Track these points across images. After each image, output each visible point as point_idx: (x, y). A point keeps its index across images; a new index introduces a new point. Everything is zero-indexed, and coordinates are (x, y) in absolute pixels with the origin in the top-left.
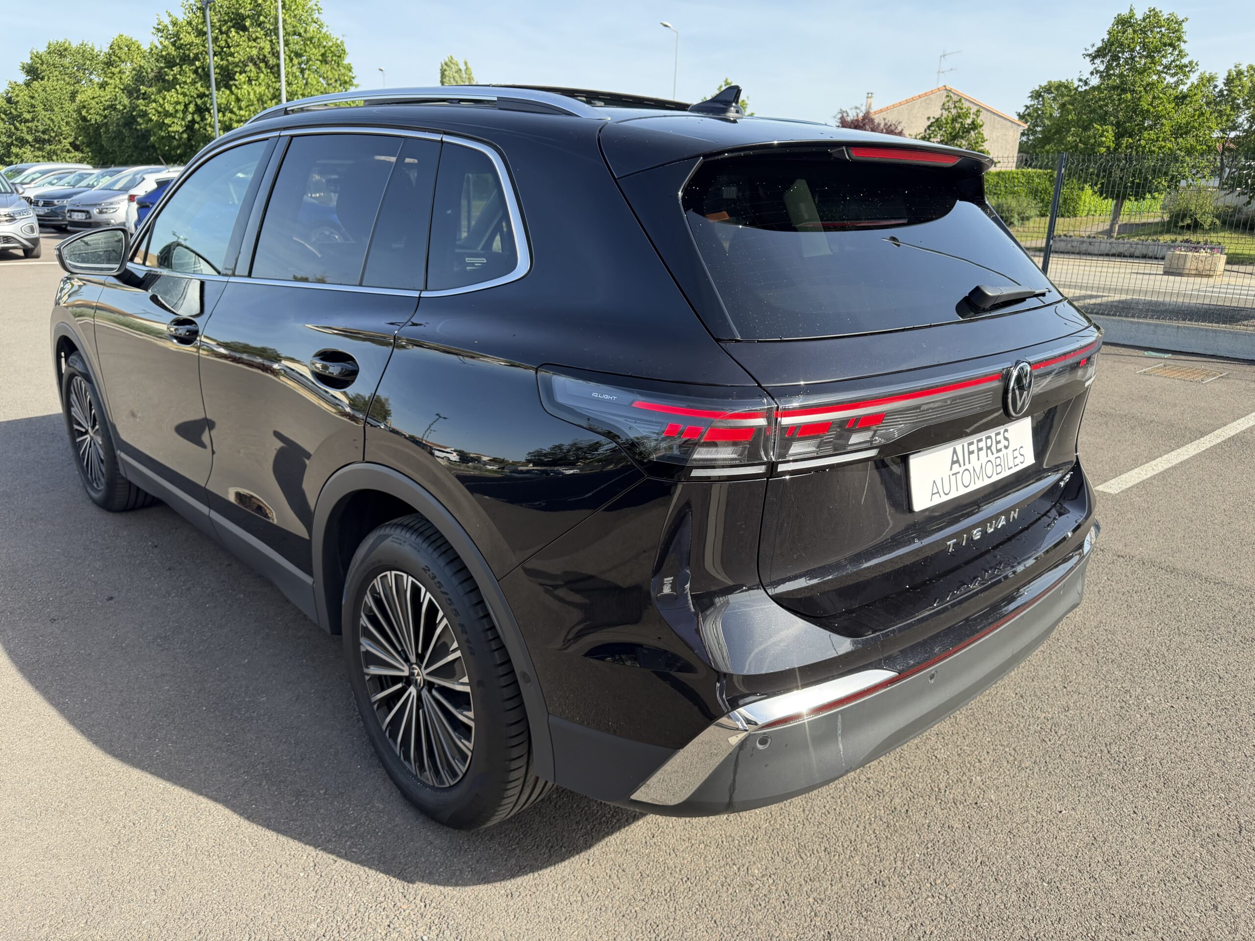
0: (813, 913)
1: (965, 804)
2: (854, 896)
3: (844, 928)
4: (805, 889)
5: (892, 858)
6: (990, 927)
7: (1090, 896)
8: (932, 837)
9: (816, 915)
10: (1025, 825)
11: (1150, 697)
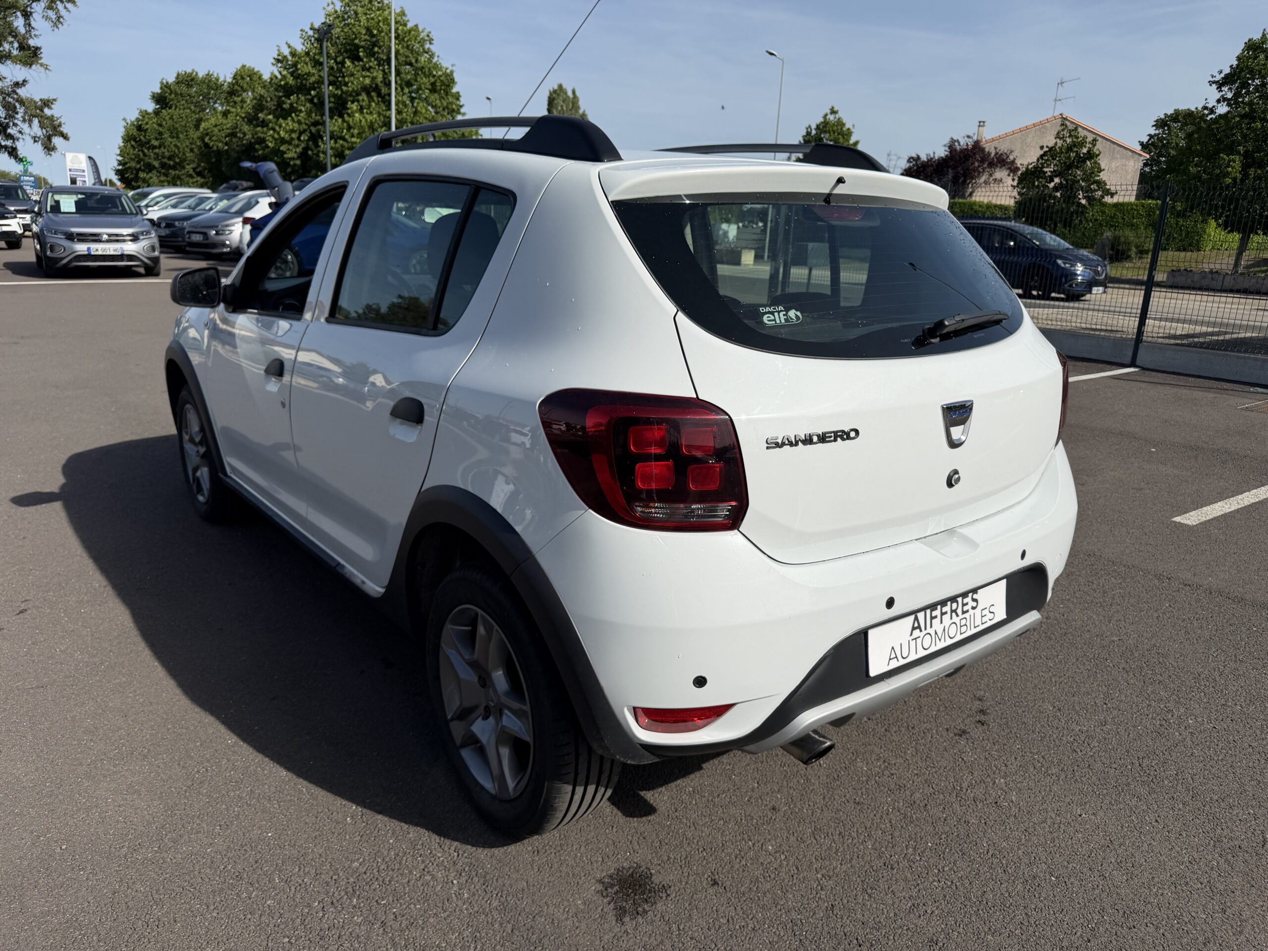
0: (819, 887)
1: (985, 802)
2: (862, 876)
3: (848, 902)
4: (815, 866)
5: (904, 845)
6: (991, 912)
7: (1097, 892)
8: (947, 829)
9: (821, 889)
10: (1042, 826)
11: (1193, 718)
